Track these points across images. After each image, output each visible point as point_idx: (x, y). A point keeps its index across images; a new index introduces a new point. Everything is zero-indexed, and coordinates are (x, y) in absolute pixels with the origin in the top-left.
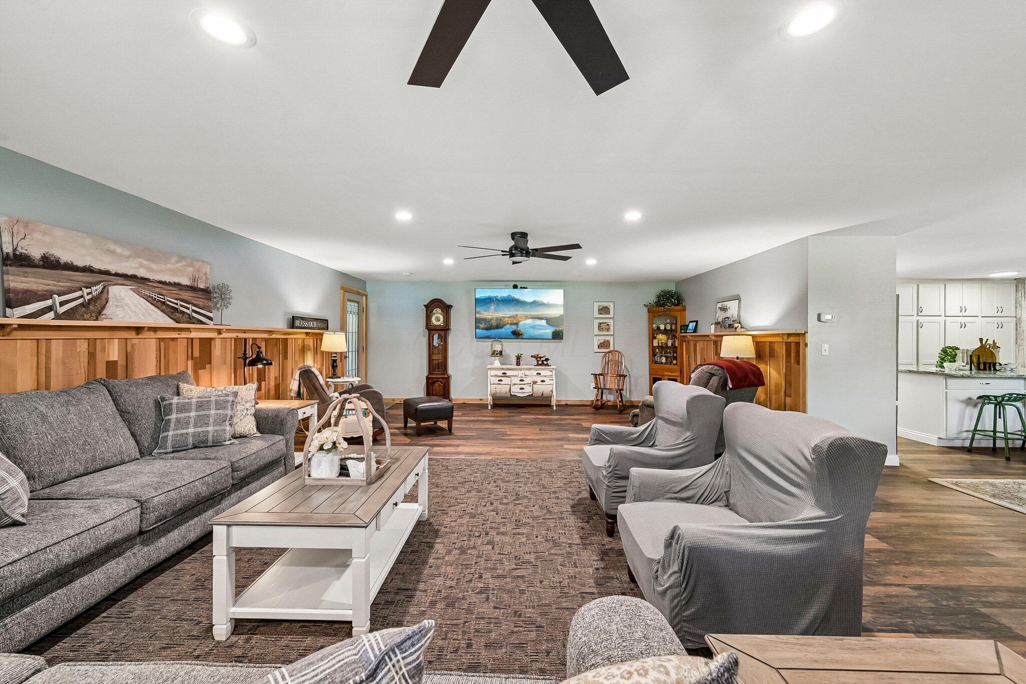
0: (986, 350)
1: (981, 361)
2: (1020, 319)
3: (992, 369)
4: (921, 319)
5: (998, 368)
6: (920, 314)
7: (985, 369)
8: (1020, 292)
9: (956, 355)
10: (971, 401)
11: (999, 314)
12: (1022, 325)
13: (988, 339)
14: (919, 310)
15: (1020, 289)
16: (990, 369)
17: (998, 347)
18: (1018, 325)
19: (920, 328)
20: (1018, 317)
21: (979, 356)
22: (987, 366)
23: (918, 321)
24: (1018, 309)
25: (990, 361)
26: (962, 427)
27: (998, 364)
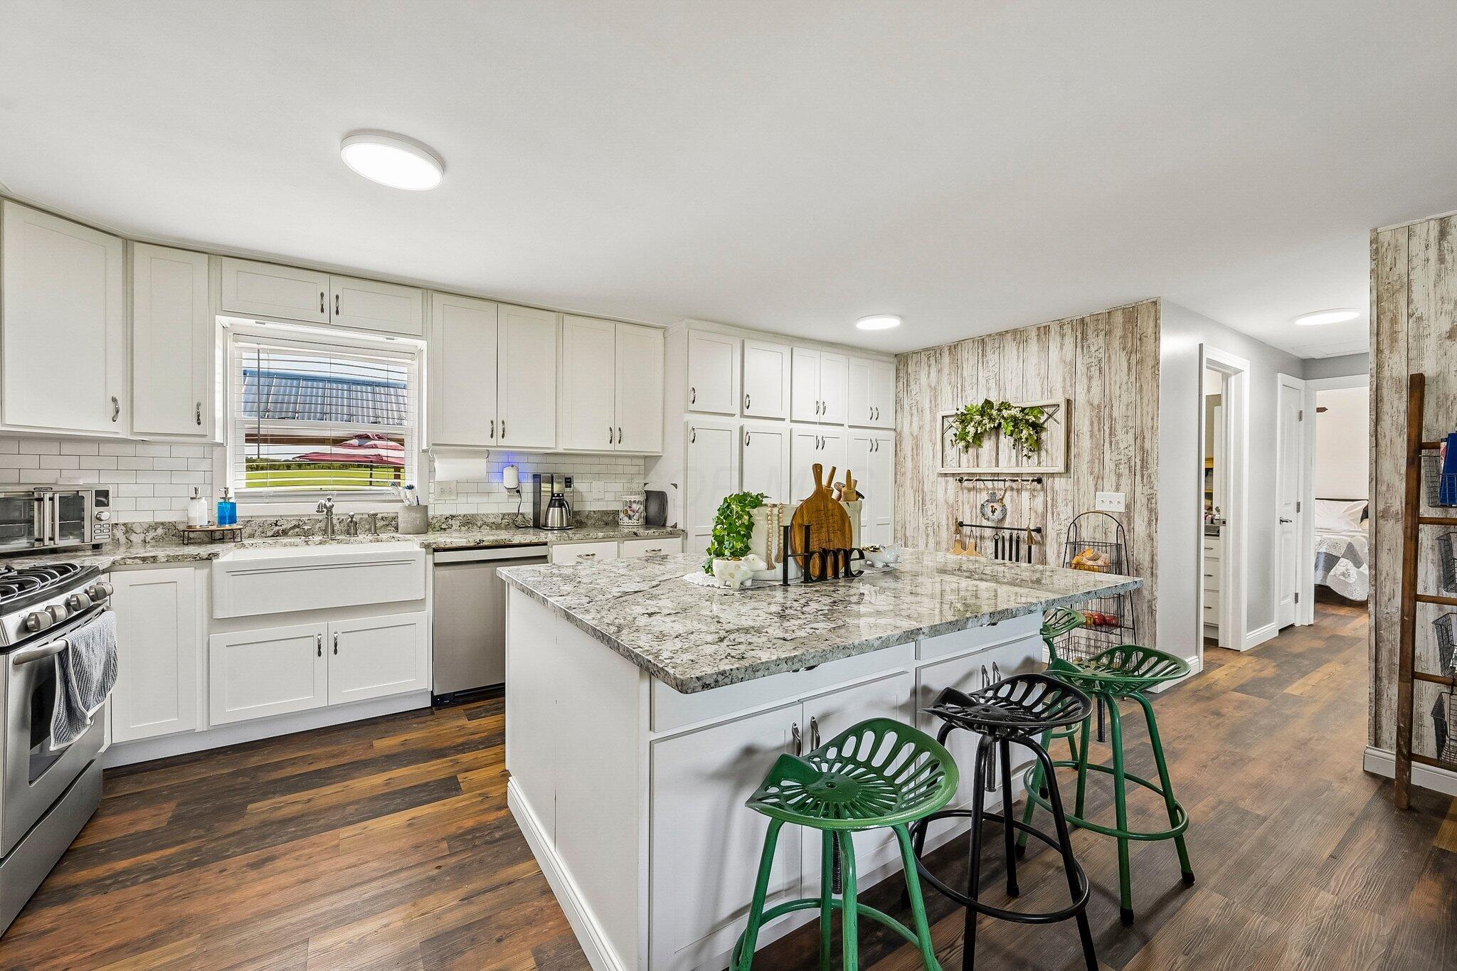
0: (830, 506)
1: (814, 546)
2: (900, 434)
3: (842, 570)
4: (749, 425)
5: (855, 566)
6: (746, 412)
7: (822, 577)
8: (901, 382)
9: (750, 526)
10: (757, 757)
11: (874, 423)
12: (903, 447)
13: (834, 469)
14: (745, 403)
15: (901, 375)
16: (836, 575)
17: (859, 495)
18: (898, 446)
19: (745, 446)
20: (898, 431)
21: (808, 528)
22: (830, 560)
23: (742, 428)
24: (899, 415)
25: (836, 544)
26: (716, 902)
27: (855, 555)
